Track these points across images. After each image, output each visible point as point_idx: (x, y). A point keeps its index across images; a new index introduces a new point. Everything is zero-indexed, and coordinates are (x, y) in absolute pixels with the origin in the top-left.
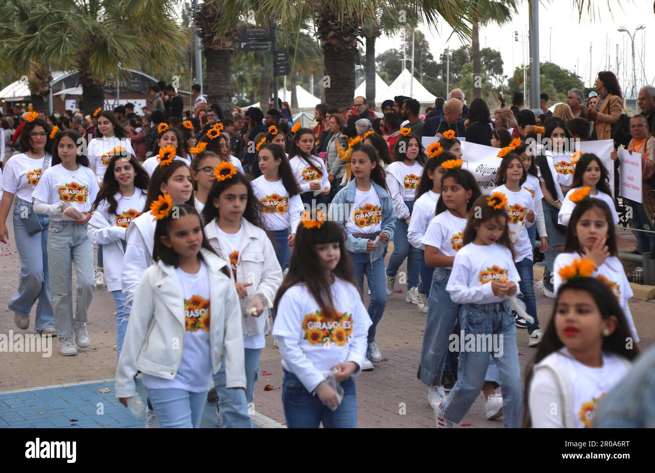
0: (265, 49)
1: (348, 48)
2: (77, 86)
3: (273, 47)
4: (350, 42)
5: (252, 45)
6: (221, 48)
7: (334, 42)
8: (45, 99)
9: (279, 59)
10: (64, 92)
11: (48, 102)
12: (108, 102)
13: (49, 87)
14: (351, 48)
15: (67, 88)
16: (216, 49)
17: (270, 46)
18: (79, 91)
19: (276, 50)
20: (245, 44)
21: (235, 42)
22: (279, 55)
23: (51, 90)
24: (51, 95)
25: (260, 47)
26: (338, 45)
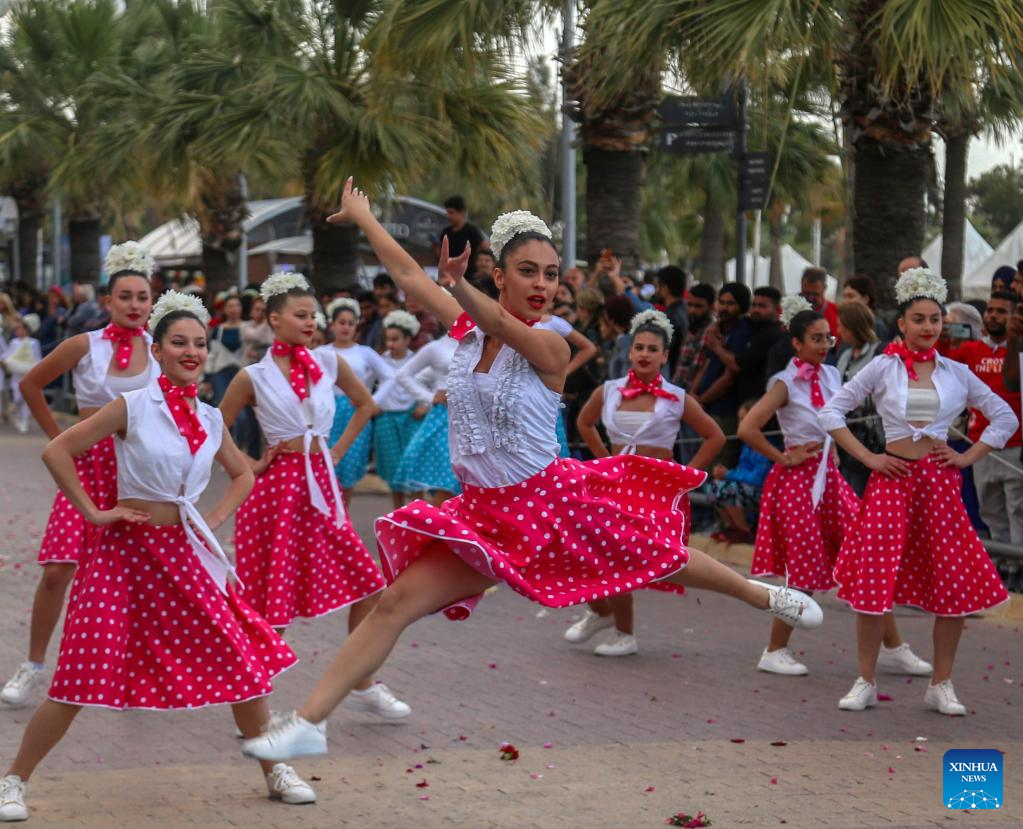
0: (720, 149)
1: (909, 146)
2: (301, 233)
3: (739, 145)
4: (916, 135)
5: (691, 139)
6: (620, 146)
7: (878, 133)
8: (230, 257)
9: (751, 171)
10: (273, 246)
11: (236, 266)
12: (364, 272)
13: (241, 231)
14: (916, 147)
15: (278, 237)
16: (610, 149)
17: (731, 142)
18: (303, 245)
19: (746, 150)
20: (675, 136)
21: (651, 132)
22: (752, 162)
23: (245, 238)
24: (245, 252)
25: (709, 143)
26: (888, 140)
